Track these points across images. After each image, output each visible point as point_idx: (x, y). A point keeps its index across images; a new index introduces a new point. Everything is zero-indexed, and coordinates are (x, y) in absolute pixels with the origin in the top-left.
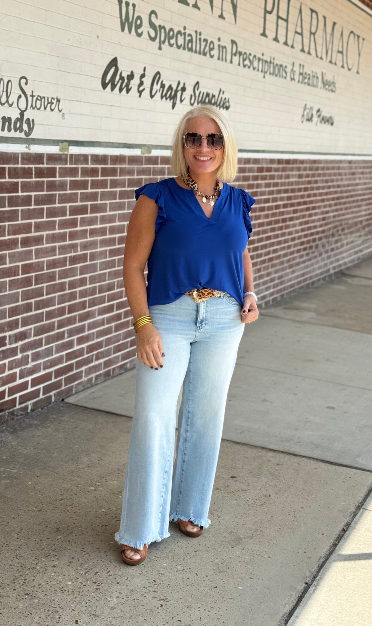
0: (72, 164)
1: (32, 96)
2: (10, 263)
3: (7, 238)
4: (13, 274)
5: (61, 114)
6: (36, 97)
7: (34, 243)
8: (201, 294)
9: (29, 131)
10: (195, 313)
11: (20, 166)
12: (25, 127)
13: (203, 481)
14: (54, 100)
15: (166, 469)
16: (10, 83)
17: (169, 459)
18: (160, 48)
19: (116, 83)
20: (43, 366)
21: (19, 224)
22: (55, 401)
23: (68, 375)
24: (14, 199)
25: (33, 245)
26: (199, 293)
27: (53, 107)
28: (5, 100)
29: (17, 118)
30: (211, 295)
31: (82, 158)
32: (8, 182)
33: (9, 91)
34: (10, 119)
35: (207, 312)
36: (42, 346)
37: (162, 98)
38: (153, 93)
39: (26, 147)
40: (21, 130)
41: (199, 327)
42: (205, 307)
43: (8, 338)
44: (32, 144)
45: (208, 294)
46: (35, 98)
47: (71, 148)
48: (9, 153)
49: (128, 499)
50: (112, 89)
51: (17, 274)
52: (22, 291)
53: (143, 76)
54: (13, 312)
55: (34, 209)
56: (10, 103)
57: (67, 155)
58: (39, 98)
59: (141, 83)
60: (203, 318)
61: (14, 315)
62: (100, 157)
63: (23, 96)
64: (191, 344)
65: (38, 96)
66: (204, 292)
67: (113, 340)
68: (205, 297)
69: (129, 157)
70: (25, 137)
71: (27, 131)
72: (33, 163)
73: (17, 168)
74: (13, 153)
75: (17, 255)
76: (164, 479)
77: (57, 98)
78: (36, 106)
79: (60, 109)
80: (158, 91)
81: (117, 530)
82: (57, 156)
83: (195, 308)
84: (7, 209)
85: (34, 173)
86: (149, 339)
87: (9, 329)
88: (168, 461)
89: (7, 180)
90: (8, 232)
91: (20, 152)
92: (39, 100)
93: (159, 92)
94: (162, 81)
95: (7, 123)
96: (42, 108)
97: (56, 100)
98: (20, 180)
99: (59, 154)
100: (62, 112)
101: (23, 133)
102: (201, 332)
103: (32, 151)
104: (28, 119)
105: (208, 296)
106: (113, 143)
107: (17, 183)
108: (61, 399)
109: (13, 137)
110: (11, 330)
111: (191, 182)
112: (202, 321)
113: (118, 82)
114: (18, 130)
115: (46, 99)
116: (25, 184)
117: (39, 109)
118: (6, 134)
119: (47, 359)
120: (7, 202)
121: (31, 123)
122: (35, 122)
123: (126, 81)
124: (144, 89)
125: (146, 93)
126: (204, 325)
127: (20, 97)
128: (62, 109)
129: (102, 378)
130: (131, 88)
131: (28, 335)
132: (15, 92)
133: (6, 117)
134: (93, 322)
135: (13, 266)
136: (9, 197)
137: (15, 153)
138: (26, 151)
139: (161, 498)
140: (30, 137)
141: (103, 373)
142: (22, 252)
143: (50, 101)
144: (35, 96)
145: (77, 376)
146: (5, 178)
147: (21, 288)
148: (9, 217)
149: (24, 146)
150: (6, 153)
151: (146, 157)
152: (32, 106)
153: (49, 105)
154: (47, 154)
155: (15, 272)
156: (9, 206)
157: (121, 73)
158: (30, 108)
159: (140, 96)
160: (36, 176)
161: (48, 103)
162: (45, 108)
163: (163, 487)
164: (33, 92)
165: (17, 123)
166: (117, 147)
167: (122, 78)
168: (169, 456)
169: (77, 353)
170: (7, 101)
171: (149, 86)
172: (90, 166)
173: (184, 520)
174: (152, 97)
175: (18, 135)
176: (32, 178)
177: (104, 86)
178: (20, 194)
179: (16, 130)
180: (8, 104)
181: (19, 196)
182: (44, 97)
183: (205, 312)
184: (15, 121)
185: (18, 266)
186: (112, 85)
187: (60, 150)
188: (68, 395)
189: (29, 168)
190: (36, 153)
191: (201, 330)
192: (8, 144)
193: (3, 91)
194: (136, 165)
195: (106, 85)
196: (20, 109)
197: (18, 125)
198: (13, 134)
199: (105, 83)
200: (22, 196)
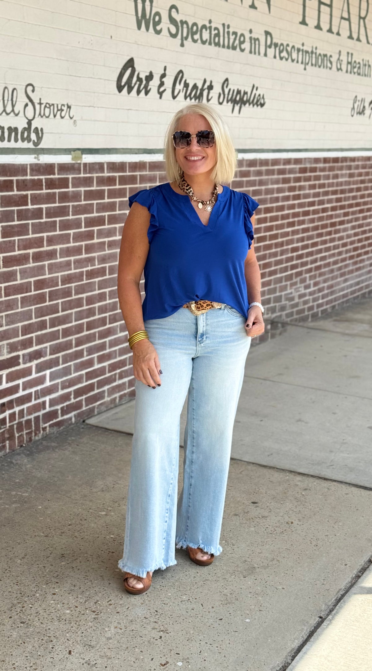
0: (86, 173)
1: (40, 104)
2: (21, 279)
3: (17, 253)
4: (25, 291)
5: (72, 121)
6: (44, 104)
7: (47, 257)
8: (199, 306)
9: (38, 140)
10: (194, 326)
11: (29, 177)
12: (33, 137)
13: (211, 505)
14: (64, 106)
15: (169, 493)
16: (15, 91)
17: (171, 482)
18: (182, 45)
19: (133, 85)
20: (61, 386)
21: (30, 239)
22: (75, 422)
23: (89, 395)
24: (24, 212)
25: (46, 260)
26: (198, 305)
27: (63, 114)
28: (11, 109)
29: (25, 129)
30: (211, 306)
31: (97, 167)
32: (16, 195)
33: (14, 99)
34: (16, 129)
35: (207, 325)
36: (58, 365)
37: (186, 98)
38: (176, 94)
39: (35, 158)
40: (29, 140)
41: (200, 341)
42: (205, 320)
43: (21, 357)
44: (41, 154)
45: (207, 305)
46: (43, 106)
47: (84, 156)
48: (16, 165)
49: (131, 525)
50: (129, 92)
51: (29, 290)
52: (35, 309)
53: (163, 76)
54: (26, 330)
55: (46, 222)
56: (16, 112)
57: (80, 164)
58: (48, 106)
59: (162, 84)
60: (203, 332)
61: (27, 332)
62: (117, 164)
63: (30, 104)
64: (193, 359)
65: (47, 103)
66: (202, 304)
68: (203, 309)
69: (150, 163)
70: (34, 147)
71: (36, 141)
72: (43, 174)
73: (26, 180)
74: (20, 165)
75: (28, 270)
76: (168, 503)
77: (67, 105)
78: (44, 114)
79: (71, 116)
80: (181, 91)
81: (121, 557)
82: (70, 165)
83: (194, 321)
84: (16, 223)
85: (44, 184)
86: (145, 356)
87: (23, 347)
88: (172, 484)
89: (15, 192)
90: (18, 247)
91: (28, 163)
92: (48, 108)
93: (183, 91)
94: (186, 81)
95: (13, 134)
96: (52, 115)
97: (66, 106)
98: (29, 193)
99: (71, 163)
100: (74, 119)
101: (32, 143)
102: (202, 347)
103: (41, 161)
104: (36, 129)
105: (207, 308)
106: (131, 149)
107: (27, 195)
108: (82, 420)
109: (20, 148)
110: (25, 349)
111: (186, 187)
112: (202, 335)
113: (135, 84)
114: (25, 140)
115: (55, 106)
116: (35, 196)
117: (48, 117)
118: (12, 144)
119: (65, 379)
120: (16, 216)
121: (40, 132)
122: (44, 131)
123: (144, 82)
124: (165, 90)
125: (168, 94)
126: (205, 339)
127: (26, 105)
128: (73, 116)
129: (127, 398)
130: (150, 89)
131: (43, 354)
132: (22, 100)
133: (13, 128)
134: (115, 339)
135: (25, 283)
136: (18, 210)
137: (24, 165)
138: (36, 161)
139: (165, 524)
140: (39, 147)
141: (128, 392)
142: (34, 267)
143: (59, 108)
144: (43, 104)
145: (98, 396)
146: (13, 191)
147: (34, 305)
148: (18, 231)
149: (33, 156)
150: (14, 165)
152: (40, 114)
153: (59, 112)
154: (58, 164)
155: (27, 288)
156: (18, 220)
157: (138, 74)
158: (38, 116)
159: (161, 98)
160: (47, 187)
161: (58, 110)
162: (55, 116)
163: (167, 511)
164: (40, 99)
165: (24, 133)
166: (136, 154)
167: (139, 80)
168: (172, 478)
169: (98, 372)
170: (13, 111)
171: (171, 86)
172: (106, 174)
173: (193, 547)
174: (174, 97)
175: (25, 145)
176: (42, 189)
177: (120, 88)
178: (30, 207)
179: (23, 140)
180: (14, 113)
181: (29, 209)
182: (53, 105)
183: (205, 325)
184: (22, 131)
185: (31, 282)
186: (128, 87)
187: (73, 159)
188: (89, 416)
189: (39, 179)
190: (46, 164)
191: (202, 344)
192: (16, 156)
193: (8, 100)
194: (157, 171)
195: (122, 88)
196: (27, 118)
197: (26, 135)
198: (20, 144)
199: (121, 86)
200: (32, 208)
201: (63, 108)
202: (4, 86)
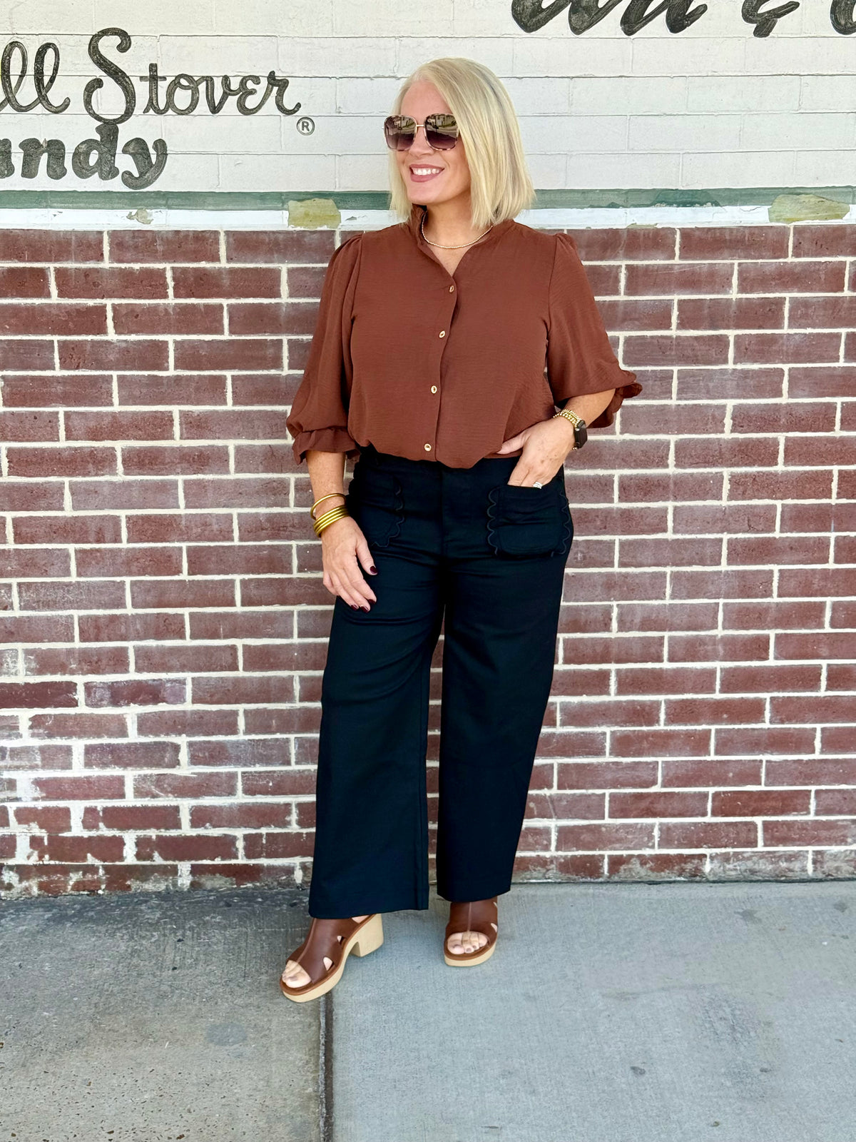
1: (153, 79)
2: (75, 508)
3: (65, 444)
5: (293, 119)
6: (169, 80)
9: (142, 174)
11: (107, 265)
12: (125, 163)
14: (258, 82)
16: (50, 56)
21: (114, 415)
24: (88, 349)
25: (179, 470)
27: (251, 102)
28: (36, 96)
29: (90, 144)
32: (58, 306)
33: (48, 72)
34: (56, 148)
36: (234, 732)
39: (130, 217)
40: (107, 171)
43: (81, 689)
44: (156, 206)
46: (163, 87)
47: (345, 214)
48: (56, 233)
50: (580, 27)
51: (108, 536)
54: (98, 628)
55: (179, 379)
56: (57, 102)
57: (331, 233)
58: (183, 82)
61: (104, 636)
63: (108, 82)
65: (182, 76)
67: (609, 776)
69: (687, 234)
70: (128, 190)
71: (136, 174)
72: (166, 258)
73: (96, 271)
74: (73, 231)
75: (106, 489)
77: (271, 77)
78: (170, 104)
79: (289, 104)
82: (282, 237)
84: (58, 372)
85: (169, 283)
87: (87, 668)
89: (56, 300)
90: (68, 430)
91: (106, 229)
92: (186, 88)
95: (44, 158)
96: (203, 106)
97: (264, 82)
98: (110, 302)
99: (288, 232)
100: (301, 113)
101: (120, 176)
103: (156, 226)
104: (139, 142)
106: (583, 192)
109: (73, 192)
110: (96, 672)
114: (94, 173)
115: (218, 84)
116: (131, 311)
117: (181, 113)
118: (44, 181)
120: (56, 355)
121: (152, 151)
122: (170, 149)
124: (789, 7)
125: (807, 20)
127: (98, 83)
128: (299, 106)
130: (703, 8)
131: (166, 695)
132: (76, 72)
133: (41, 142)
135: (93, 517)
136: (64, 343)
137: (86, 233)
138: (136, 225)
140: (149, 189)
142: (130, 484)
143: (235, 85)
144: (164, 78)
146: (47, 296)
147: (130, 574)
148: (67, 394)
149: (126, 212)
150: (46, 232)
151: (799, 231)
152: (152, 105)
153: (232, 101)
154: (227, 233)
155: (103, 532)
156: (65, 367)
158: (146, 111)
160: (181, 292)
161: (230, 93)
162: (215, 109)
164: (153, 68)
165: (87, 154)
166: (613, 205)
170: (42, 98)
174: (844, 28)
175: (94, 183)
176: (164, 297)
177: (530, 19)
178: (111, 336)
179: (82, 171)
180: (48, 105)
181: (108, 342)
182: (209, 80)
184: (78, 148)
185: (115, 518)
186: (575, 13)
187: (292, 220)
189: (147, 270)
190: (177, 232)
192: (52, 211)
193: (22, 76)
194: (732, 257)
195: (542, 15)
196: (98, 118)
197: (94, 158)
198: (73, 181)
199: (538, 9)
200: (119, 341)
201: (250, 85)
202: (8, 40)
